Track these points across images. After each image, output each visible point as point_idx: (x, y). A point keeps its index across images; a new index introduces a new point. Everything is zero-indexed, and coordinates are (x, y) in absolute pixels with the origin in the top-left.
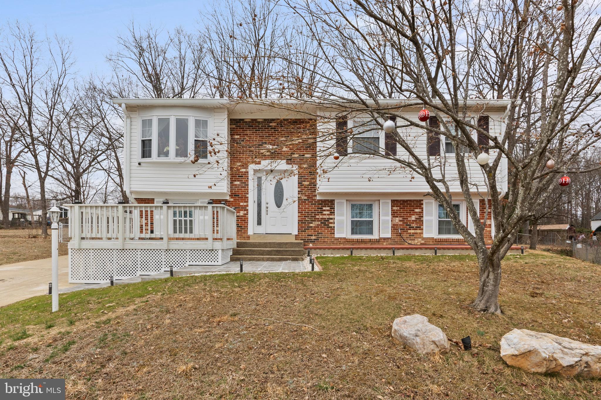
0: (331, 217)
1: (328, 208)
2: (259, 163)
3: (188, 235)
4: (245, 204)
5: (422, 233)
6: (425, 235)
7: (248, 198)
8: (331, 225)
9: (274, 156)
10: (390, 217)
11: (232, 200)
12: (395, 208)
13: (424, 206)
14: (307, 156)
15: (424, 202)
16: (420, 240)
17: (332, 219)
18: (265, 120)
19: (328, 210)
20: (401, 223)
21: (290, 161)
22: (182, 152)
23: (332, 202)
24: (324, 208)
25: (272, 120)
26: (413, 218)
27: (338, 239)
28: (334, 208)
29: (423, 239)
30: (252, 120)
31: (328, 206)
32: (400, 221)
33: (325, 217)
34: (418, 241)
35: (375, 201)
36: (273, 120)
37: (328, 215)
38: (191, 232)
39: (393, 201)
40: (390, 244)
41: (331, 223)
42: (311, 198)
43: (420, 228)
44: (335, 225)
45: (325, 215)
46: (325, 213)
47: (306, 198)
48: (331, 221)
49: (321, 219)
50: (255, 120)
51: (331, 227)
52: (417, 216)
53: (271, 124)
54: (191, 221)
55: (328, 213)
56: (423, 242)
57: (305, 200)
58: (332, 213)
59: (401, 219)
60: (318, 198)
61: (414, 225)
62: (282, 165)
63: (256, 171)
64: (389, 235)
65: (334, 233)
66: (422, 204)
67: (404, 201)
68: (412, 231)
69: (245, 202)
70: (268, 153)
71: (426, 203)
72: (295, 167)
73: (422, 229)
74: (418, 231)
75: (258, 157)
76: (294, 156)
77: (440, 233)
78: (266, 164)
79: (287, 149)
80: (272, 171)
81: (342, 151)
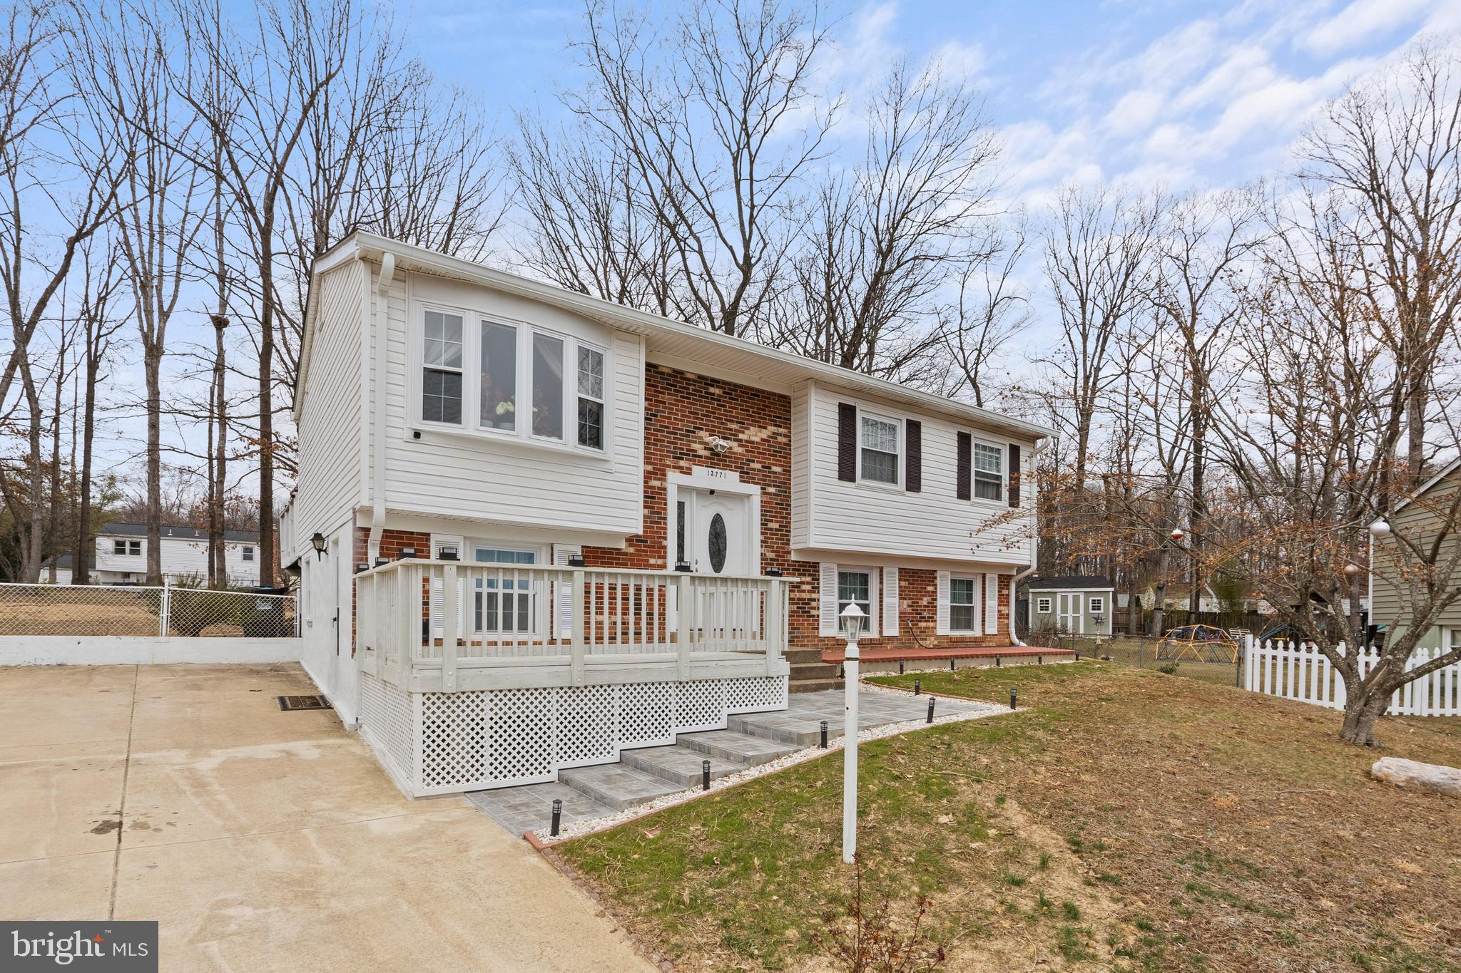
0: (814, 596)
1: (808, 579)
2: (688, 472)
4: (660, 562)
5: (935, 628)
6: (940, 632)
7: (665, 547)
8: (813, 612)
9: (716, 459)
10: (896, 600)
11: (631, 550)
12: (903, 583)
13: (938, 582)
14: (775, 469)
15: (938, 575)
16: (933, 639)
17: (814, 600)
18: (700, 377)
19: (808, 583)
20: (909, 610)
21: (746, 477)
22: (548, 423)
23: (815, 566)
24: (803, 579)
25: (715, 382)
26: (925, 601)
27: (824, 640)
28: (818, 579)
29: (937, 637)
30: (675, 371)
31: (809, 575)
32: (909, 606)
33: (804, 595)
34: (931, 641)
35: (872, 568)
36: (717, 381)
37: (809, 591)
38: (523, 626)
39: (901, 570)
40: (897, 648)
41: (814, 608)
42: (782, 552)
43: (932, 619)
44: (821, 612)
45: (804, 591)
46: (804, 587)
47: (772, 555)
48: (814, 604)
49: (799, 599)
50: (681, 373)
51: (814, 616)
52: (930, 599)
53: (712, 390)
54: (523, 599)
55: (808, 587)
56: (936, 643)
57: (771, 559)
58: (816, 589)
59: (910, 602)
60: (793, 557)
61: (925, 614)
62: (729, 480)
63: (681, 489)
64: (896, 632)
65: (818, 629)
66: (936, 578)
67: (915, 572)
68: (923, 625)
69: (660, 557)
70: (707, 453)
71: (939, 577)
72: (755, 490)
73: (935, 621)
74: (931, 624)
75: (685, 457)
76: (753, 465)
77: (952, 628)
78: (702, 476)
79: (740, 450)
80: (712, 492)
81: (846, 472)
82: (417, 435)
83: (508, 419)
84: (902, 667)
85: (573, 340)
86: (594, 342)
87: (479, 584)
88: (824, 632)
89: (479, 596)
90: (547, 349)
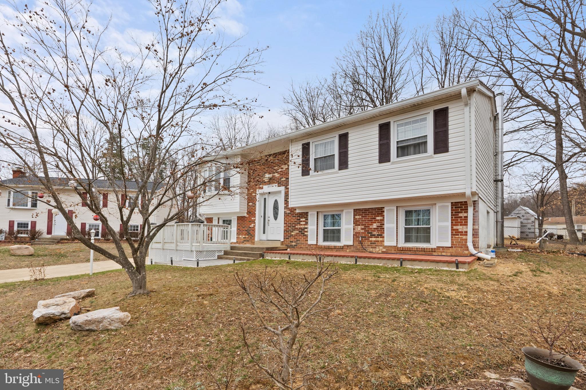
0: (306, 226)
1: (304, 219)
2: (262, 188)
5: (384, 241)
6: (386, 243)
7: (255, 214)
8: (306, 233)
9: (271, 181)
10: (352, 226)
11: (248, 216)
12: (357, 217)
13: (385, 214)
15: (385, 210)
16: (381, 248)
17: (306, 228)
19: (304, 221)
20: (363, 231)
21: (280, 184)
23: (307, 213)
24: (301, 220)
26: (375, 226)
27: (310, 245)
28: (308, 219)
29: (385, 247)
31: (304, 218)
32: (362, 229)
33: (302, 227)
35: (342, 211)
37: (304, 225)
39: (355, 210)
40: (353, 251)
41: (306, 232)
42: (293, 210)
43: (381, 236)
44: (309, 233)
45: (302, 225)
46: (302, 223)
47: (289, 212)
48: (306, 230)
49: (299, 228)
51: (306, 235)
52: (379, 224)
55: (304, 223)
56: (384, 250)
57: (289, 213)
58: (307, 223)
59: (363, 227)
60: (297, 211)
61: (375, 233)
62: (275, 187)
64: (351, 243)
65: (307, 240)
66: (384, 212)
67: (366, 210)
68: (373, 239)
70: (267, 180)
71: (387, 210)
72: (283, 188)
73: (384, 237)
74: (380, 239)
75: (260, 183)
76: (282, 179)
77: (405, 241)
78: (266, 189)
80: (269, 193)
81: (305, 172)
84: (290, 257)
88: (309, 242)
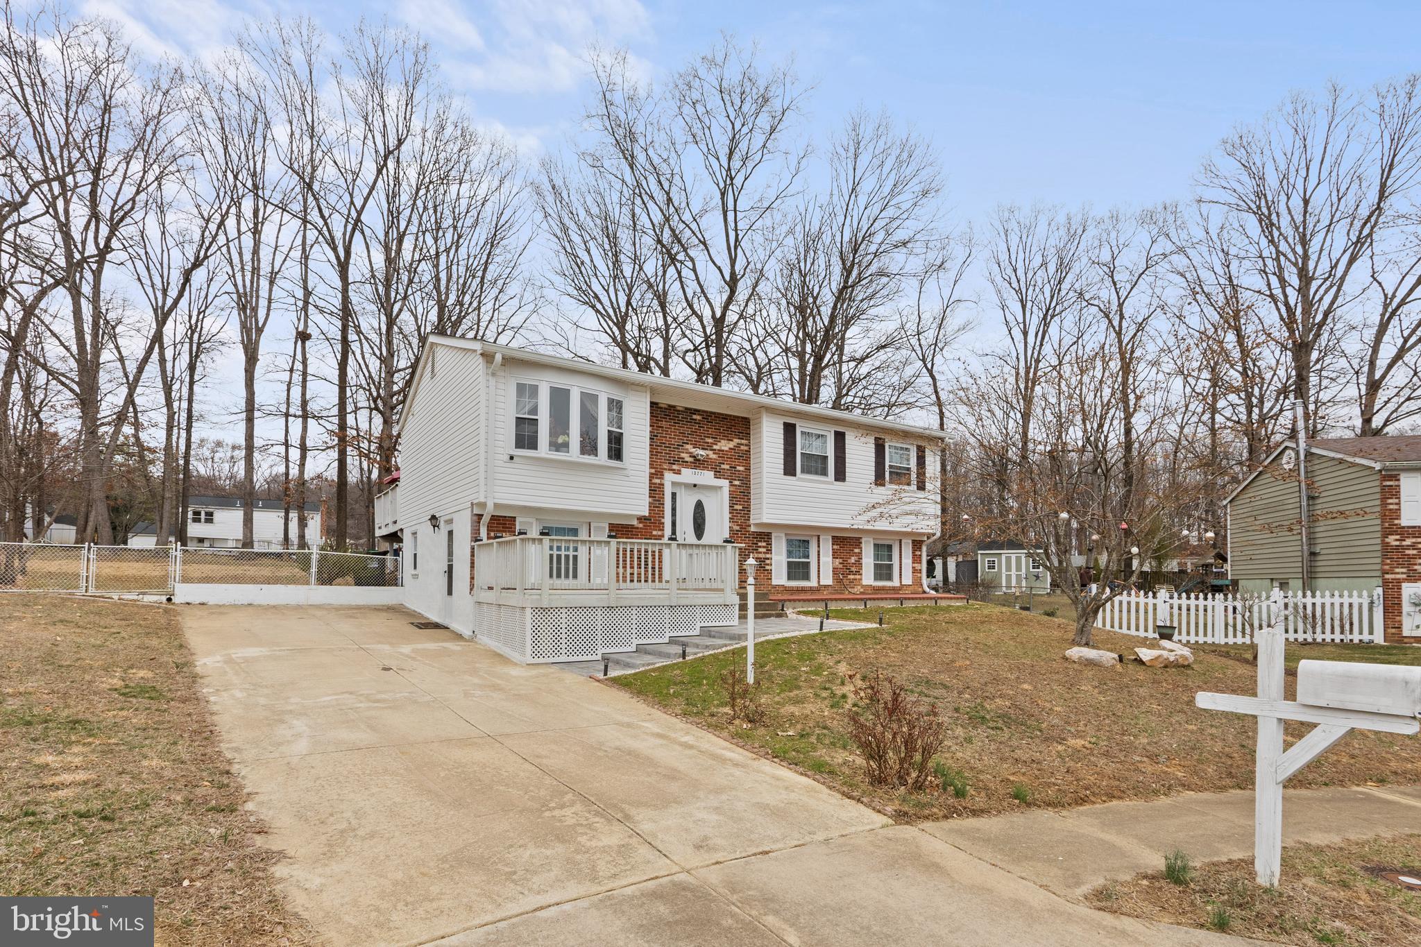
0: (768, 556)
1: (764, 544)
2: (679, 472)
3: (571, 582)
4: (660, 533)
5: (861, 579)
6: (865, 582)
8: (767, 567)
9: (698, 463)
10: (830, 559)
11: (641, 525)
12: (835, 547)
13: (863, 545)
14: (738, 468)
15: (863, 540)
16: (859, 587)
17: (769, 559)
18: (686, 408)
19: (764, 547)
20: (841, 566)
21: (717, 474)
22: (589, 446)
23: (769, 536)
24: (760, 544)
25: (696, 411)
26: (853, 560)
27: (775, 587)
28: (771, 544)
29: (863, 586)
30: (669, 406)
31: (764, 541)
32: (840, 563)
33: (760, 556)
34: (858, 589)
35: (812, 536)
36: (698, 411)
37: (764, 553)
38: (575, 576)
39: (834, 538)
40: (830, 592)
41: (768, 564)
42: (744, 526)
43: (858, 573)
44: (773, 568)
45: (761, 552)
46: (760, 550)
47: (738, 528)
48: (768, 562)
49: (757, 558)
50: (674, 407)
51: (769, 570)
52: (856, 558)
53: (694, 417)
54: (575, 558)
55: (764, 550)
56: (861, 590)
57: (737, 531)
58: (769, 551)
59: (841, 561)
60: (753, 529)
61: (853, 569)
62: (707, 477)
63: (674, 484)
64: (831, 583)
65: (771, 579)
66: (861, 543)
67: (844, 538)
68: (851, 577)
69: (660, 530)
70: (691, 460)
71: (864, 542)
72: (725, 483)
73: (861, 574)
74: (858, 577)
75: (677, 463)
76: (723, 466)
77: (876, 579)
78: (688, 475)
79: (715, 456)
80: (695, 486)
81: (789, 470)
82: (512, 458)
83: (565, 446)
84: (827, 604)
85: (604, 394)
86: (617, 394)
87: (551, 548)
88: (775, 582)
89: (551, 556)
90: (589, 400)
